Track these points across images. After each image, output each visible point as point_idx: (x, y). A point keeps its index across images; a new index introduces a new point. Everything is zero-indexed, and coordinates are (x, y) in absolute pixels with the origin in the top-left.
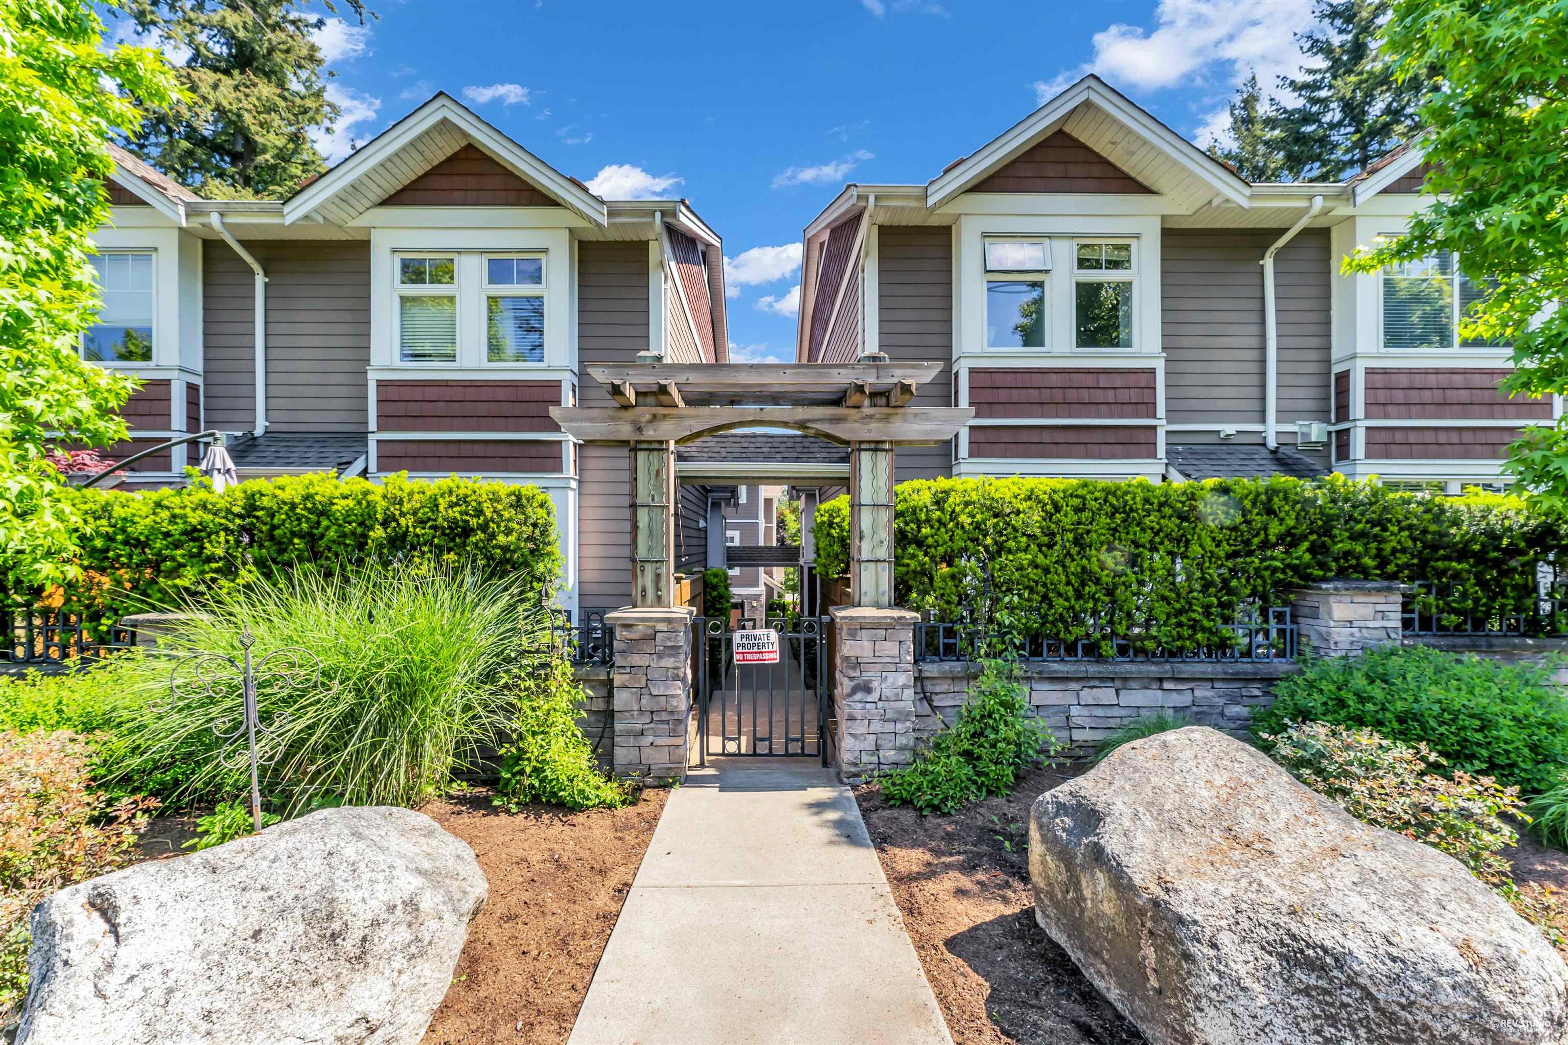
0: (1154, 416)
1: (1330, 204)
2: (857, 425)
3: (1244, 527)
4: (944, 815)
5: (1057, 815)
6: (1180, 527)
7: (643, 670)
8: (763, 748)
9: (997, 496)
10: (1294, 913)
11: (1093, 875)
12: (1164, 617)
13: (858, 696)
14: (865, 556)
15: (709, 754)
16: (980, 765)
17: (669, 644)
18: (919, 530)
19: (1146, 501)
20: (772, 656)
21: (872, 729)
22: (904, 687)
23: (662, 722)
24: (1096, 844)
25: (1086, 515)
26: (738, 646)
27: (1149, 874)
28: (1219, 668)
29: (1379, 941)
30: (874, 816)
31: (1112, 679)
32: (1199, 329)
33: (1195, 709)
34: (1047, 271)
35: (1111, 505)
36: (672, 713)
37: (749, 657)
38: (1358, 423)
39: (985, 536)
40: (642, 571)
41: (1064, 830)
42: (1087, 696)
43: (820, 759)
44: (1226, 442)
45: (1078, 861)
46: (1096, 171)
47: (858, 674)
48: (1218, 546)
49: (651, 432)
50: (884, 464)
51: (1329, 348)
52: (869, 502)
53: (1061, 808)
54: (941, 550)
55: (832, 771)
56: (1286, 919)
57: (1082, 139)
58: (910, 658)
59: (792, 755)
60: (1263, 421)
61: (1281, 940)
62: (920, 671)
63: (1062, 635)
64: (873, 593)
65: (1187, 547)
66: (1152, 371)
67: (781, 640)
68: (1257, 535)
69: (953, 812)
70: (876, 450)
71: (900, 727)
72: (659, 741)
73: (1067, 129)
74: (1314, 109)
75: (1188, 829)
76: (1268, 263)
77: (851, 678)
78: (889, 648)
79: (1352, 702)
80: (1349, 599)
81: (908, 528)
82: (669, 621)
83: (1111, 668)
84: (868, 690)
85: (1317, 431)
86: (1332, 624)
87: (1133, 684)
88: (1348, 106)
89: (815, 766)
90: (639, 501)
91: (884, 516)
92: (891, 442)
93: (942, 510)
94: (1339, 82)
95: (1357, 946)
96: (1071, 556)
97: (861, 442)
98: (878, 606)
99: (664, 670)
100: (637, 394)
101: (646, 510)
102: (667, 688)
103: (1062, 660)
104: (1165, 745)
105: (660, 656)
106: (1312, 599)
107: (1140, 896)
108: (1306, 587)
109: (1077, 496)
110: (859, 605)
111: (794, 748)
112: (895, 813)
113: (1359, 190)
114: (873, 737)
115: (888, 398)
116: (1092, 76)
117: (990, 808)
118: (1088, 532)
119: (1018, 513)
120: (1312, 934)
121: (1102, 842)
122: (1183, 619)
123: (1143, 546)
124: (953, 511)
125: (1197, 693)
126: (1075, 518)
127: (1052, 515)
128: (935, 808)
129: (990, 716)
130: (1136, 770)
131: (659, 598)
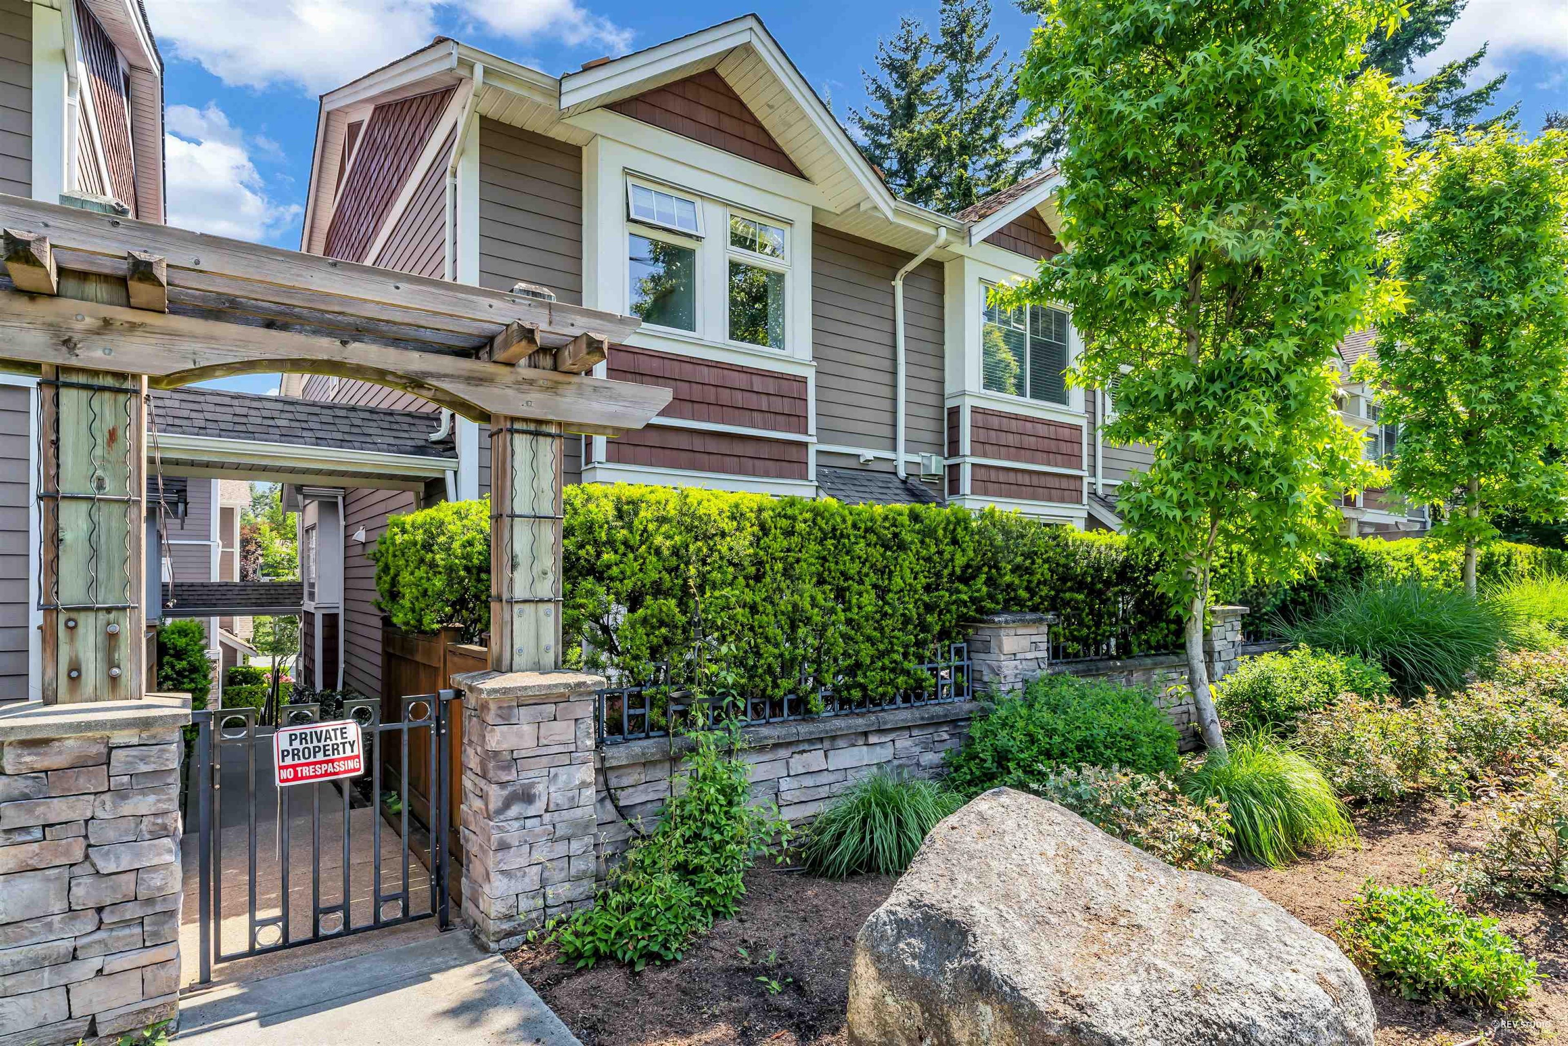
0: (806, 433)
1: (951, 239)
2: (510, 392)
3: (936, 558)
4: (666, 964)
5: (899, 937)
6: (883, 556)
7: (75, 830)
8: (332, 924)
9: (701, 511)
10: (1197, 994)
11: (973, 1010)
12: (868, 661)
13: (515, 810)
14: (520, 592)
15: (219, 959)
16: (702, 880)
17: (143, 768)
18: (599, 555)
19: (855, 526)
20: (351, 764)
21: (537, 856)
22: (584, 785)
23: (126, 923)
24: (975, 969)
25: (796, 539)
26: (284, 754)
27: (1049, 992)
28: (917, 713)
29: (1269, 1000)
30: (557, 991)
31: (821, 740)
32: (839, 342)
33: (896, 762)
34: (699, 239)
35: (821, 529)
36: (150, 901)
37: (306, 771)
38: (967, 459)
39: (687, 564)
40: (72, 629)
41: (914, 956)
42: (798, 764)
43: (436, 919)
44: (865, 468)
45: (945, 996)
46: (750, 132)
47: (513, 776)
48: (915, 578)
49: (98, 353)
50: (550, 457)
51: (942, 382)
52: (527, 511)
53: (902, 925)
54: (629, 584)
55: (462, 934)
56: (1194, 1004)
57: (737, 90)
58: (590, 743)
59: (387, 924)
60: (894, 449)
61: (1197, 1030)
62: (603, 759)
63: (769, 691)
64: (533, 651)
65: (890, 579)
66: (804, 381)
67: (367, 736)
68: (946, 567)
69: (679, 957)
70: (537, 434)
71: (576, 846)
72: (116, 964)
73: (721, 71)
74: (877, 152)
75: (1054, 920)
76: (898, 284)
77: (502, 784)
78: (562, 730)
79: (1040, 735)
80: (1012, 632)
81: (582, 553)
82: (145, 724)
83: (821, 726)
84: (528, 798)
85: (936, 464)
86: (1003, 658)
87: (841, 743)
88: (903, 158)
89: (429, 935)
90: (65, 488)
91: (549, 534)
92: (560, 424)
93: (630, 527)
94: (896, 133)
95: (1256, 1012)
96: (781, 591)
97: (513, 419)
98: (538, 668)
99: (132, 822)
100: (61, 271)
101: (84, 506)
102: (138, 855)
103: (768, 722)
104: (982, 818)
105: (121, 794)
106: (985, 633)
107: (1050, 1025)
108: (982, 621)
109: (786, 516)
110: (511, 670)
111: (391, 912)
112: (590, 979)
113: (974, 230)
114: (536, 869)
115: (555, 357)
116: (754, 15)
117: (722, 937)
118: (798, 561)
119: (723, 535)
120: (1220, 1013)
121: (983, 963)
122: (886, 661)
123: (852, 579)
124: (645, 530)
125: (898, 744)
126: (785, 544)
127: (759, 540)
128: (650, 957)
129: (707, 810)
130: (971, 857)
131: (114, 681)
